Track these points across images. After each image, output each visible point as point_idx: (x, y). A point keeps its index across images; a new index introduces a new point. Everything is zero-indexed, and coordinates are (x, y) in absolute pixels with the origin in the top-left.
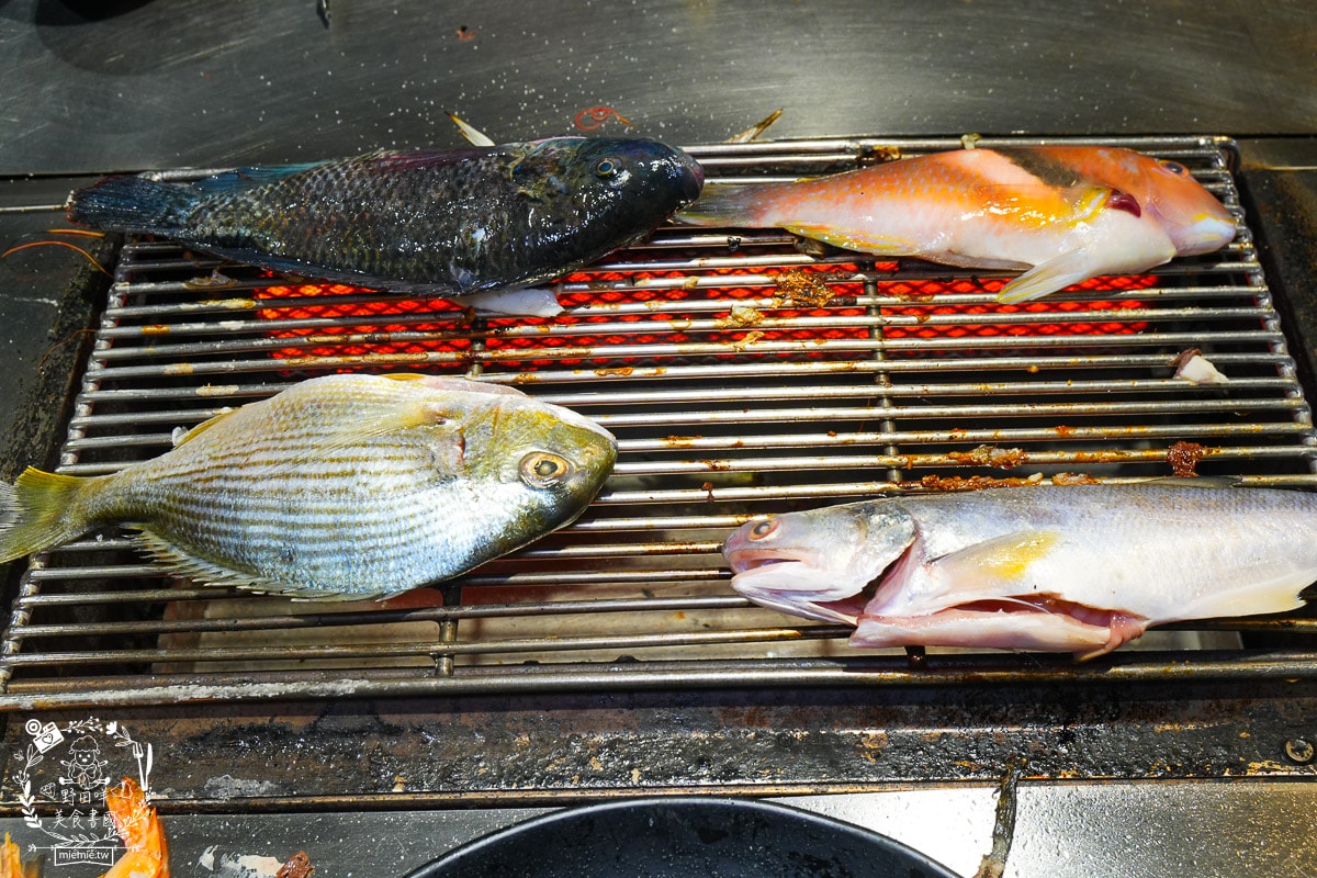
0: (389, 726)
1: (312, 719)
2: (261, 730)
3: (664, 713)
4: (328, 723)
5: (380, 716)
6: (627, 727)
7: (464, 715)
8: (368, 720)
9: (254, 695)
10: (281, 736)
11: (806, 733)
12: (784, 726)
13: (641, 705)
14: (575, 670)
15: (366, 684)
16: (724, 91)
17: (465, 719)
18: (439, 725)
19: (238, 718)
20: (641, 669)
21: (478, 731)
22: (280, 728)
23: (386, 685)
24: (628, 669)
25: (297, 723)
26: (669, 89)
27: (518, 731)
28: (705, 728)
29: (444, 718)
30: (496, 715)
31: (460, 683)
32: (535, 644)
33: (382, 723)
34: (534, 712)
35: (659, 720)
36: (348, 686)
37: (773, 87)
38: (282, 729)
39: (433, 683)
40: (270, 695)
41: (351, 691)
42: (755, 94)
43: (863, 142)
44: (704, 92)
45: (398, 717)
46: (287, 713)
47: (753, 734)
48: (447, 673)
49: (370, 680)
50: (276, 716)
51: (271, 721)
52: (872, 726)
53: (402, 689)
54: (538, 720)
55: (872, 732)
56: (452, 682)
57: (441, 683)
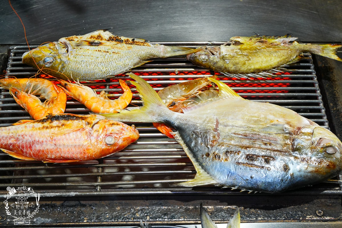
0: (83, 204)
1: (62, 202)
2: (48, 205)
3: (156, 201)
4: (66, 203)
5: (80, 201)
6: (146, 206)
7: (103, 201)
8: (77, 202)
9: (48, 196)
10: (54, 207)
11: (193, 207)
12: (187, 205)
13: (149, 199)
14: (132, 190)
15: (78, 193)
16: (174, 27)
17: (103, 203)
18: (96, 204)
19: (42, 202)
20: (150, 190)
21: (106, 206)
22: (53, 205)
23: (83, 194)
24: (146, 190)
25: (58, 203)
26: (158, 26)
27: (117, 206)
28: (166, 205)
29: (97, 202)
30: (111, 201)
31: (103, 193)
32: (123, 183)
33: (81, 203)
34: (121, 201)
35: (154, 203)
36: (73, 194)
37: (187, 26)
38: (54, 205)
39: (96, 193)
40: (52, 196)
41: (74, 195)
42: (182, 28)
43: (212, 42)
44: (168, 27)
45: (85, 202)
46: (55, 200)
47: (179, 207)
48: (99, 191)
49: (79, 192)
50: (52, 201)
51: (51, 203)
52: (210, 205)
53: (87, 195)
54: (122, 203)
55: (210, 207)
56: (101, 193)
57: (98, 193)
